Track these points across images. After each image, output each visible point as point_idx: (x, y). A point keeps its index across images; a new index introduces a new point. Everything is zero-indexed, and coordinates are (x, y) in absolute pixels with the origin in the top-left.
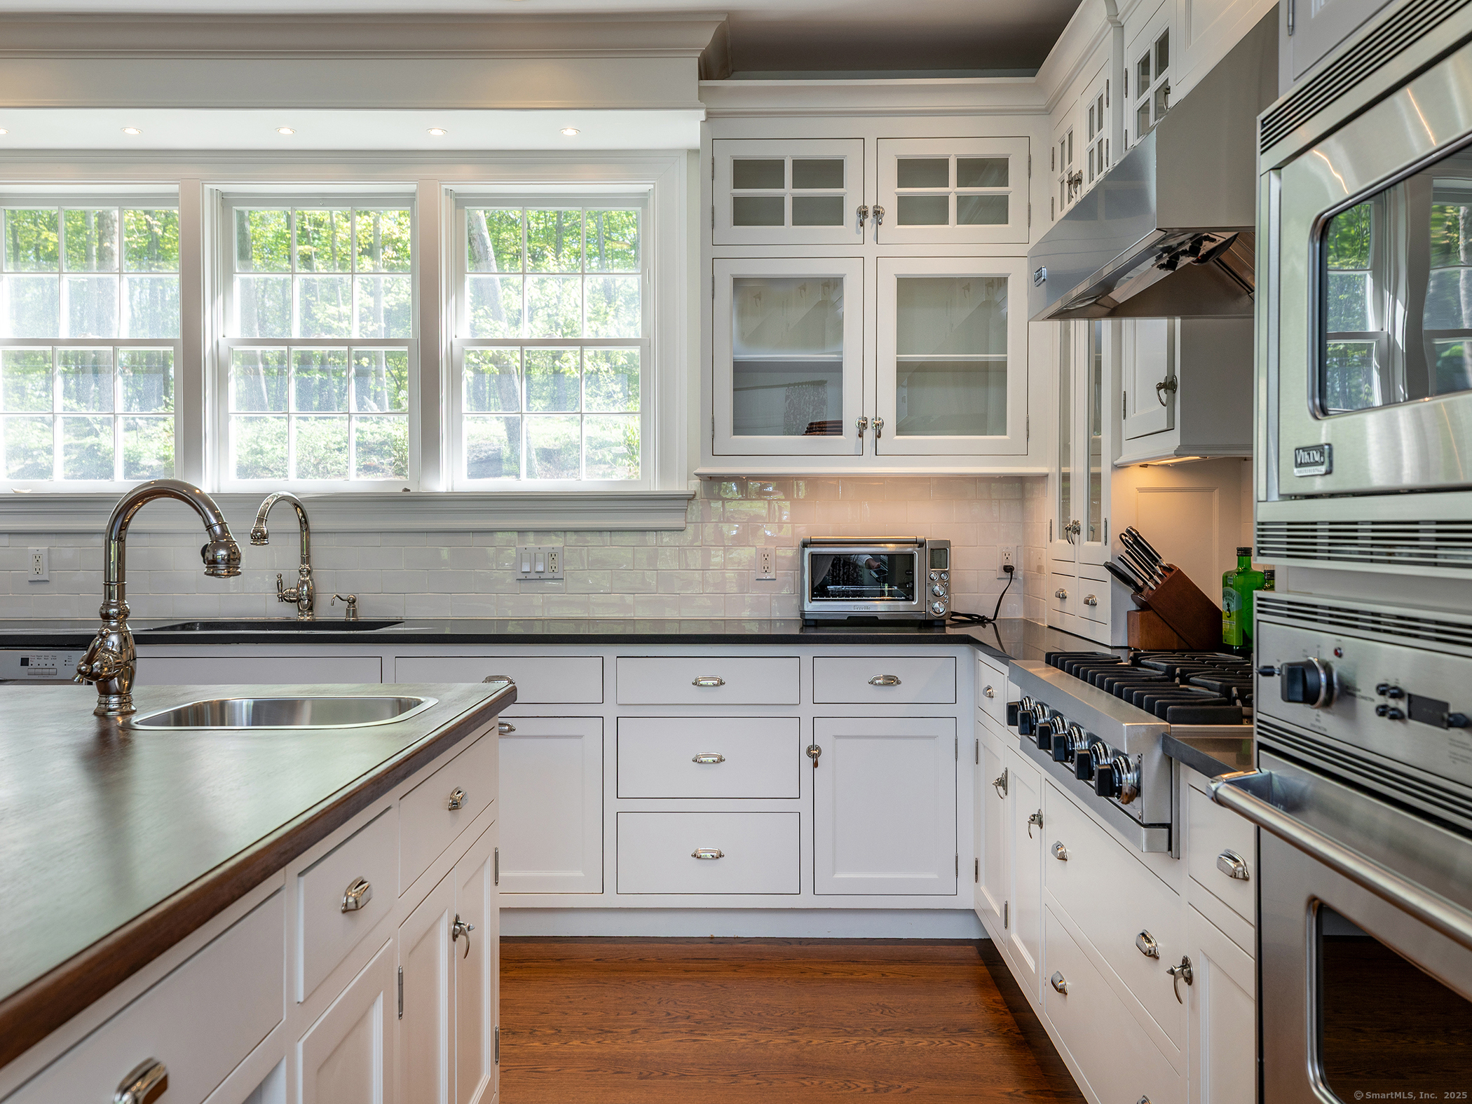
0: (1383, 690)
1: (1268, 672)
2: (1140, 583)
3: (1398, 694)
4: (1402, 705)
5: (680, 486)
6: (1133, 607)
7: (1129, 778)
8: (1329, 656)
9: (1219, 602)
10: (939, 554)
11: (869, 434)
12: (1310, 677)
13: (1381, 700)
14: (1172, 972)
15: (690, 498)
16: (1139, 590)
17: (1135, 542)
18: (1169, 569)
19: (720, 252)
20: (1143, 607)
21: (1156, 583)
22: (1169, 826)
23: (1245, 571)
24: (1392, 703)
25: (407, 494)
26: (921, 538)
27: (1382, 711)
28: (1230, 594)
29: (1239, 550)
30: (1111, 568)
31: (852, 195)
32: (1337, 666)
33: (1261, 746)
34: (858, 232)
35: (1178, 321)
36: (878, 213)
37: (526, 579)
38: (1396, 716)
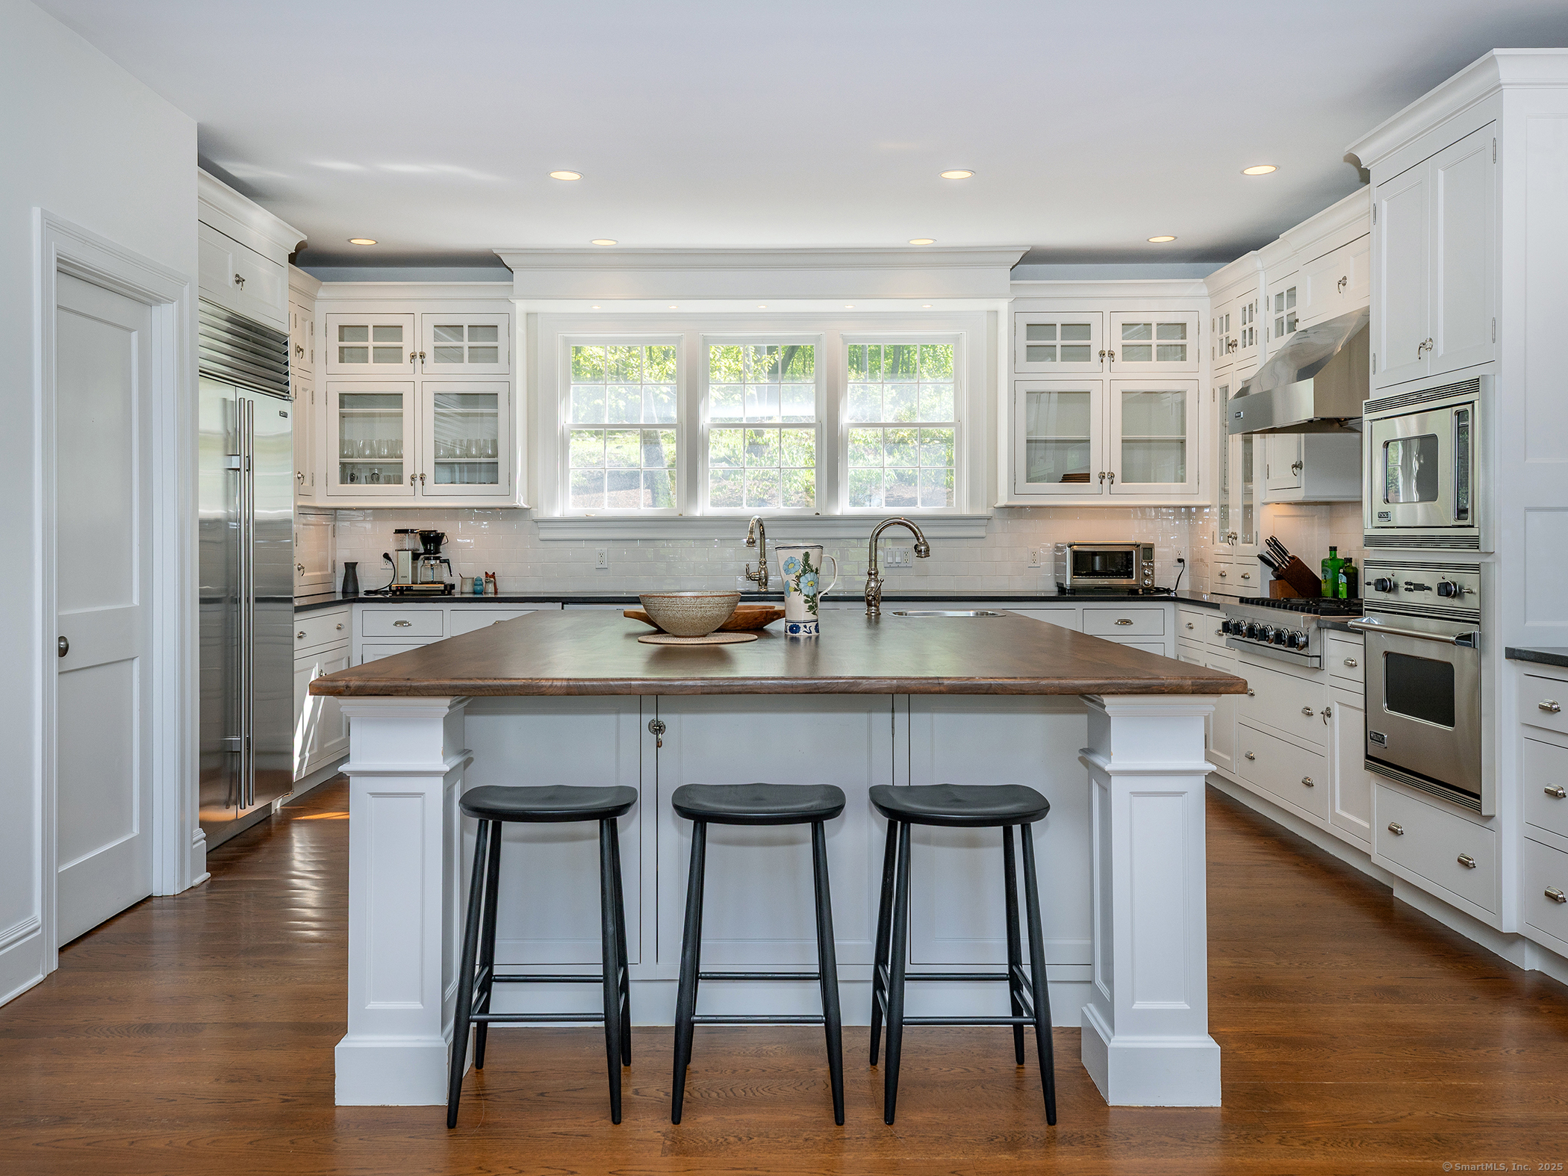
0: (1406, 583)
1: (1369, 584)
2: (1277, 565)
3: (1411, 584)
4: (1412, 587)
5: (982, 511)
6: (1273, 578)
7: (1302, 639)
8: (1390, 576)
9: (1320, 576)
10: (1148, 551)
11: (1106, 481)
12: (1384, 584)
13: (1406, 586)
14: (1322, 713)
15: (989, 519)
16: (1276, 569)
17: (1274, 543)
18: (1293, 558)
19: (1018, 377)
20: (1278, 577)
21: (1286, 565)
22: (1320, 657)
23: (1333, 559)
24: (1409, 587)
25: (818, 516)
26: (1138, 542)
27: (1406, 589)
28: (1327, 571)
29: (1330, 547)
30: (1262, 558)
31: (1096, 345)
32: (1392, 579)
33: (1366, 609)
34: (1100, 366)
35: (1303, 435)
36: (1111, 355)
37: (898, 567)
38: (1411, 590)
